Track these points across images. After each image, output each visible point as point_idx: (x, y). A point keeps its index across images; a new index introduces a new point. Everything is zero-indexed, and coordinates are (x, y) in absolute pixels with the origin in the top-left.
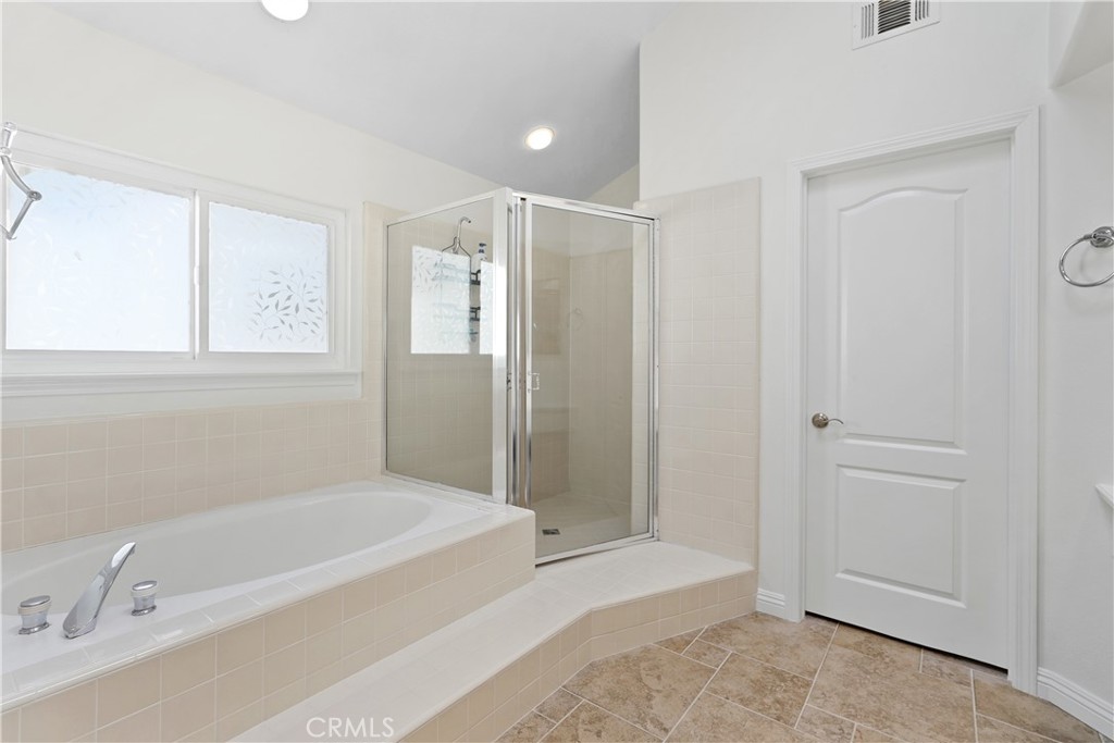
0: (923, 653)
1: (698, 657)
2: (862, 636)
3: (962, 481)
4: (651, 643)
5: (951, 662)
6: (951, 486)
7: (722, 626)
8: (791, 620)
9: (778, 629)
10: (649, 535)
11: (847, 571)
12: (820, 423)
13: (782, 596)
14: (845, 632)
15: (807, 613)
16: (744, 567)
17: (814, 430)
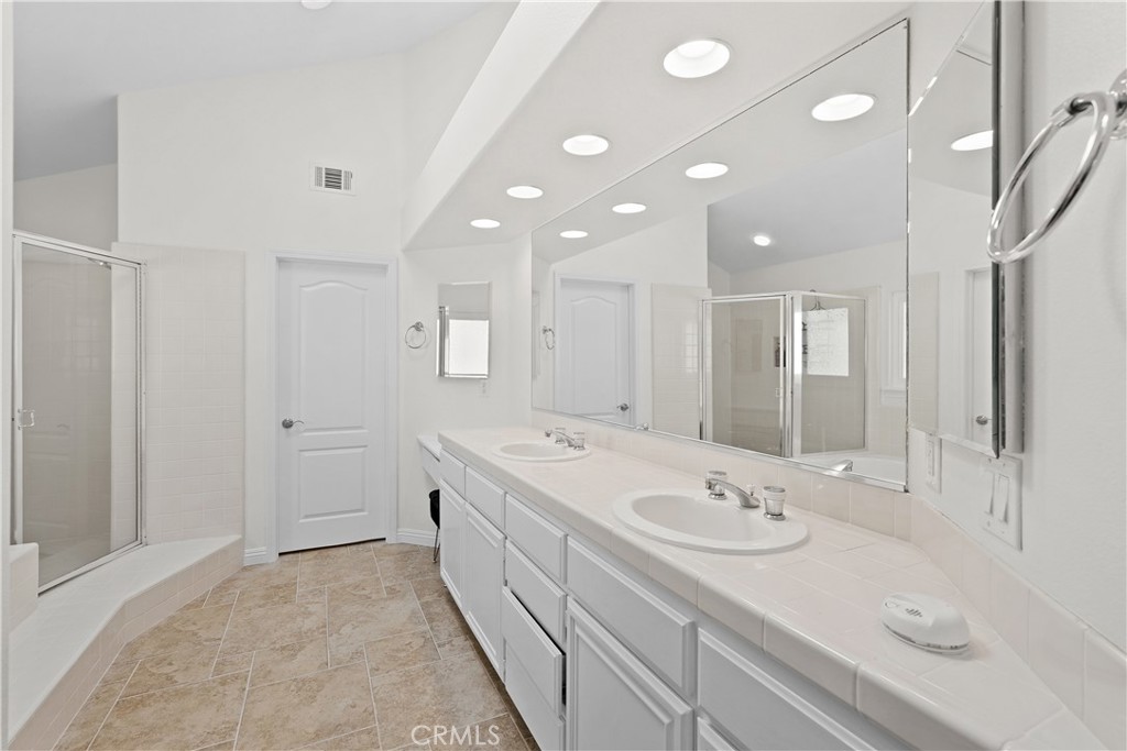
0: (348, 548)
1: (217, 603)
2: (316, 552)
3: (365, 446)
4: (171, 613)
5: (361, 545)
6: (361, 450)
7: (224, 583)
8: (270, 561)
9: (264, 569)
10: (139, 542)
11: (307, 517)
12: (288, 425)
13: (264, 548)
14: (305, 554)
15: (280, 554)
16: (235, 537)
17: (284, 430)
